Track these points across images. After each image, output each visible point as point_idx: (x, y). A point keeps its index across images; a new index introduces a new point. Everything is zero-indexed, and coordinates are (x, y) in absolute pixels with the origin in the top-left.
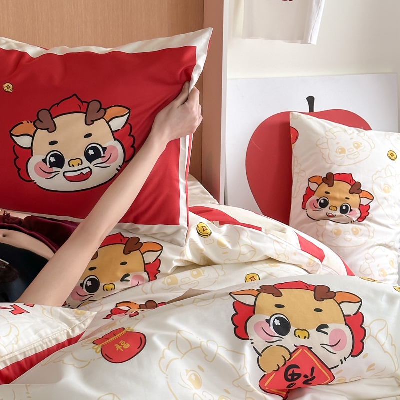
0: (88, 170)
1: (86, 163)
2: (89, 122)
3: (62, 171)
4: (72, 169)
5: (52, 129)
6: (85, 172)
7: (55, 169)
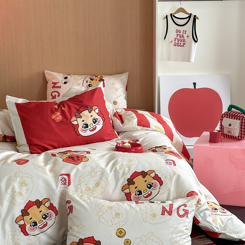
0: (95, 126)
1: (94, 124)
2: (90, 112)
3: (88, 129)
4: (91, 127)
5: (81, 117)
6: (94, 127)
7: (86, 129)
